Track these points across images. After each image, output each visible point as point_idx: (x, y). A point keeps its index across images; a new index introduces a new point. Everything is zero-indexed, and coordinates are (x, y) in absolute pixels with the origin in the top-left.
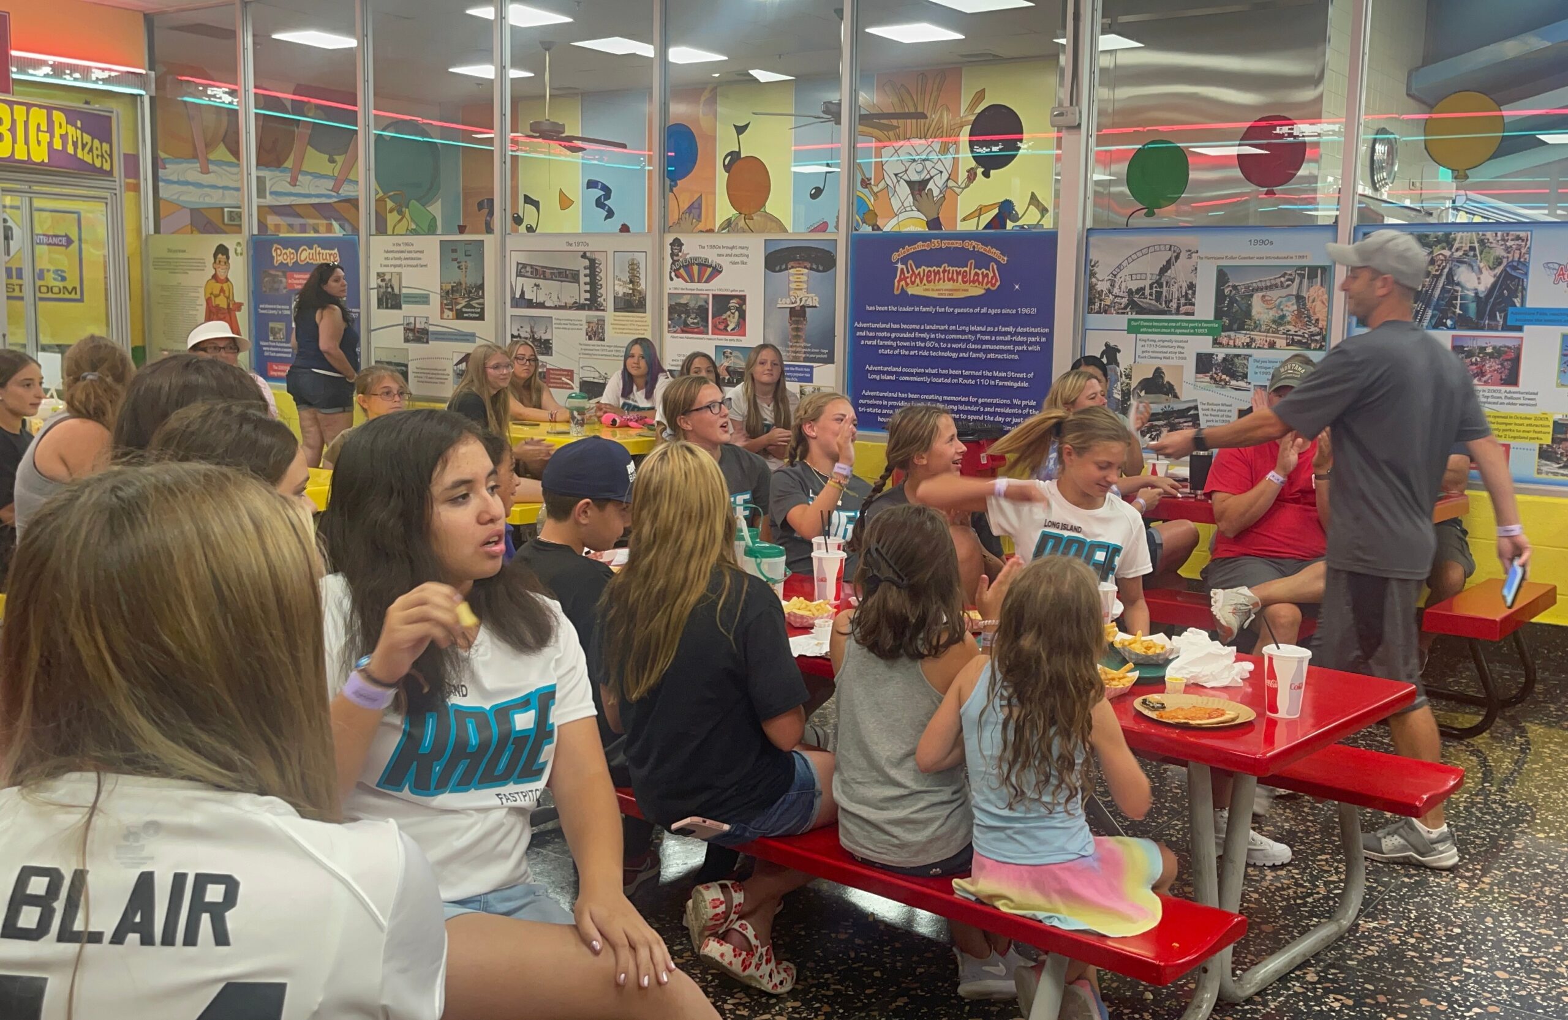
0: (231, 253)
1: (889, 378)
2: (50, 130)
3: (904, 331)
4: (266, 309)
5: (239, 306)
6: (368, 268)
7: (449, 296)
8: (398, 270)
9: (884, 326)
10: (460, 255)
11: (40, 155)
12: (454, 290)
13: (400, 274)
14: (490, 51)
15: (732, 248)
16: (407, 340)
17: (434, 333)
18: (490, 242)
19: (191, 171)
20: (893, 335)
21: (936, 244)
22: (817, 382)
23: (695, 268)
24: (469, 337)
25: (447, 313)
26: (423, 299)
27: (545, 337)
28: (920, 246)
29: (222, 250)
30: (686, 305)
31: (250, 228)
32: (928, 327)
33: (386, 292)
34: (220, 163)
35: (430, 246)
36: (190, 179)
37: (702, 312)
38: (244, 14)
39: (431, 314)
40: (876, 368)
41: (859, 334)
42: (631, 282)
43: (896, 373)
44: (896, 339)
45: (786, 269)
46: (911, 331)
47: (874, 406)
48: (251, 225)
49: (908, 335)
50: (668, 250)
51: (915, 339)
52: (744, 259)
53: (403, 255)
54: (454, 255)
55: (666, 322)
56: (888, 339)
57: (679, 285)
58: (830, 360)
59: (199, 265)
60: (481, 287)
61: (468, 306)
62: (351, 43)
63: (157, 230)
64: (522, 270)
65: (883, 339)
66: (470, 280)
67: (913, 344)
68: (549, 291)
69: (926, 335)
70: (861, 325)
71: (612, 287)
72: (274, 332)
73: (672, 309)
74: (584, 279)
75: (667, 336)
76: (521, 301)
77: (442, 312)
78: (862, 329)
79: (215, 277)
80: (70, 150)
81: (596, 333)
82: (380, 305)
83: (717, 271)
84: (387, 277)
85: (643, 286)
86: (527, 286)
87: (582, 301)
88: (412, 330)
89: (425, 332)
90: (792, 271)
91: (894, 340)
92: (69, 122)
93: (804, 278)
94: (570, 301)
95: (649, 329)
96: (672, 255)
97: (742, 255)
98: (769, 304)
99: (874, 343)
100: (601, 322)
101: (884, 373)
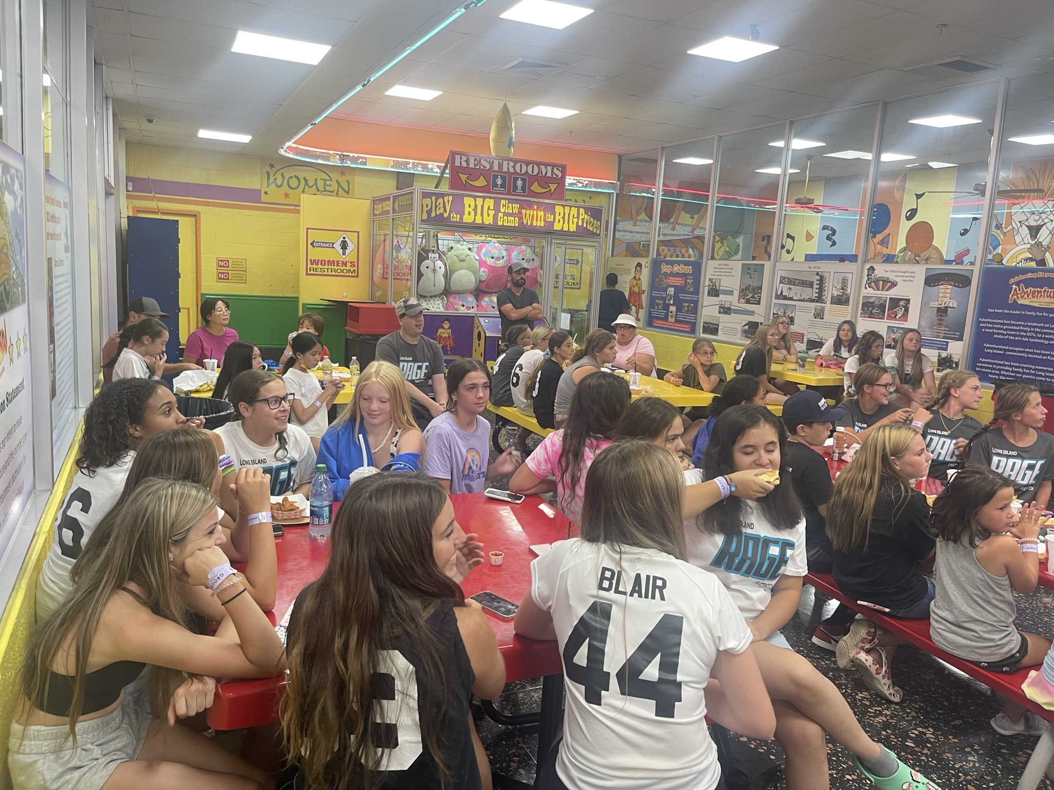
0: (643, 267)
1: (999, 352)
2: (578, 217)
3: (1013, 325)
4: (656, 294)
5: (643, 292)
6: (705, 276)
7: (744, 292)
8: (719, 277)
9: (999, 321)
10: (752, 271)
11: (573, 228)
12: (746, 289)
13: (720, 280)
14: (781, 162)
15: (904, 272)
16: (720, 313)
17: (734, 310)
18: (768, 265)
19: (629, 225)
20: (1005, 327)
21: (1040, 275)
22: (950, 351)
23: (881, 283)
24: (752, 313)
25: (742, 300)
26: (730, 293)
27: (791, 315)
28: (1029, 275)
29: (639, 265)
30: (873, 302)
31: (653, 255)
32: (1030, 324)
33: (712, 289)
34: (642, 221)
35: (736, 265)
36: (628, 229)
37: (882, 307)
38: (662, 154)
39: (733, 300)
40: (991, 346)
41: (981, 325)
42: (842, 289)
43: (1004, 349)
44: (1006, 330)
45: (938, 285)
46: (1017, 325)
47: (986, 368)
48: (653, 253)
49: (1015, 328)
50: (866, 272)
51: (1020, 331)
52: (912, 279)
53: (723, 270)
54: (749, 271)
55: (860, 311)
56: (1002, 329)
57: (870, 291)
58: (960, 339)
59: (628, 272)
60: (761, 288)
61: (753, 297)
62: (711, 162)
63: (612, 255)
64: (783, 280)
65: (997, 329)
66: (755, 284)
67: (1018, 333)
68: (796, 292)
69: (1028, 329)
70: (983, 320)
71: (831, 290)
72: (658, 305)
73: (864, 305)
74: (815, 286)
75: (860, 319)
76: (781, 296)
77: (739, 300)
78: (984, 322)
79: (634, 277)
80: (585, 226)
81: (819, 315)
82: (708, 295)
83: (894, 284)
84: (714, 281)
85: (849, 291)
86: (785, 289)
87: (814, 298)
88: (723, 308)
89: (729, 309)
90: (941, 287)
91: (1005, 330)
92: (586, 213)
93: (949, 291)
94: (807, 298)
95: (850, 315)
96: (868, 275)
97: (910, 276)
98: (924, 305)
99: (991, 331)
100: (823, 309)
101: (996, 349)
